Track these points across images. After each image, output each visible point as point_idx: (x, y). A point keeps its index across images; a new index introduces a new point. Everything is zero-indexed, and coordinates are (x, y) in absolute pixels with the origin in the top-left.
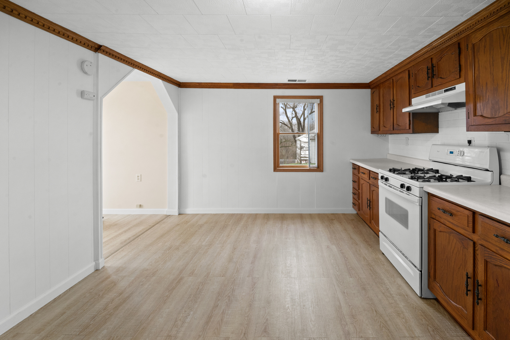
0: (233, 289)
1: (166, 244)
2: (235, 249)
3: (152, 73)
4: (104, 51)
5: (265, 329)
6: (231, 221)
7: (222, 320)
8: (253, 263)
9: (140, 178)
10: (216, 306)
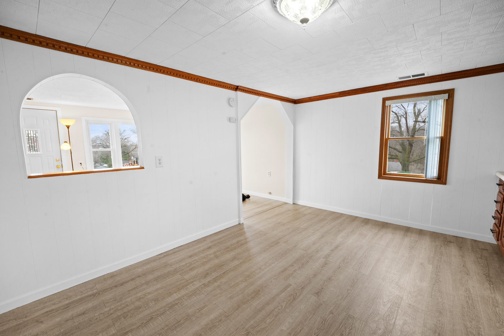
0: (308, 261)
1: (278, 220)
2: (323, 237)
3: (272, 97)
4: (240, 89)
5: (318, 292)
6: (330, 217)
7: (292, 274)
8: (332, 251)
9: (270, 174)
10: (292, 265)
